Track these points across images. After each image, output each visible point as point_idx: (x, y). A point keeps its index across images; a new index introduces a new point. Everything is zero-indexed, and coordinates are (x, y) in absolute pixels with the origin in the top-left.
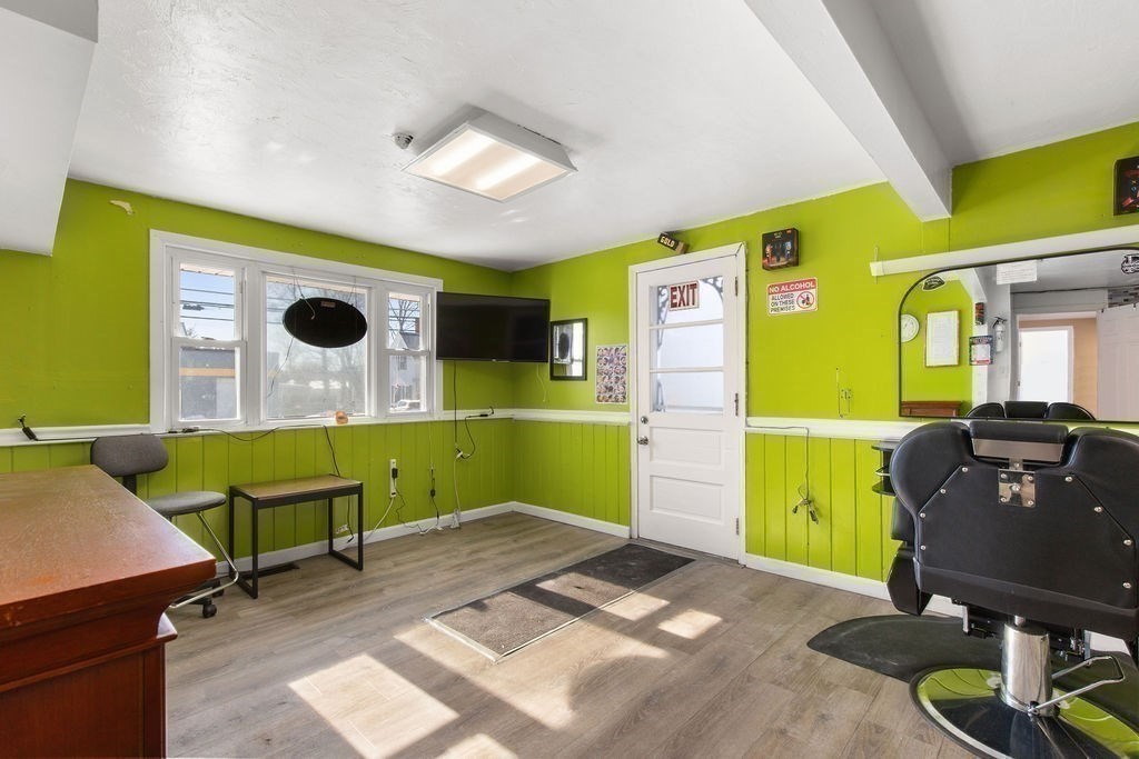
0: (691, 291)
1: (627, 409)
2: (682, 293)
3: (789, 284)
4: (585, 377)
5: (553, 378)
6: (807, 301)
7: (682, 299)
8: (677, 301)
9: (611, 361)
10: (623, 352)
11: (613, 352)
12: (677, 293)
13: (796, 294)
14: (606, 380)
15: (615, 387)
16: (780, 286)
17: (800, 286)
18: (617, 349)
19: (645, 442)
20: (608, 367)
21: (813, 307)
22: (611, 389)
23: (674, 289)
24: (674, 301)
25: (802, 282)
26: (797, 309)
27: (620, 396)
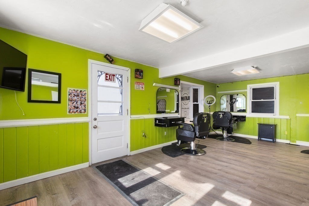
0: (113, 77)
1: (87, 116)
2: (110, 76)
3: (139, 83)
4: (59, 102)
5: (30, 100)
6: (142, 87)
7: (110, 78)
8: (108, 78)
9: (78, 96)
10: (84, 92)
11: (79, 92)
12: (108, 76)
13: (141, 85)
14: (75, 103)
15: (80, 107)
16: (138, 83)
17: (141, 84)
18: (81, 91)
19: (95, 127)
20: (75, 98)
21: (143, 89)
22: (77, 108)
23: (107, 74)
24: (107, 78)
25: (142, 83)
26: (141, 89)
27: (83, 111)
